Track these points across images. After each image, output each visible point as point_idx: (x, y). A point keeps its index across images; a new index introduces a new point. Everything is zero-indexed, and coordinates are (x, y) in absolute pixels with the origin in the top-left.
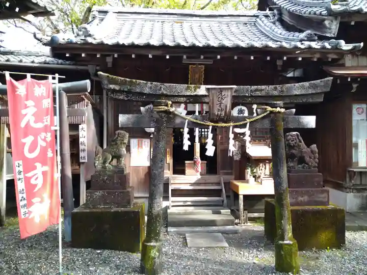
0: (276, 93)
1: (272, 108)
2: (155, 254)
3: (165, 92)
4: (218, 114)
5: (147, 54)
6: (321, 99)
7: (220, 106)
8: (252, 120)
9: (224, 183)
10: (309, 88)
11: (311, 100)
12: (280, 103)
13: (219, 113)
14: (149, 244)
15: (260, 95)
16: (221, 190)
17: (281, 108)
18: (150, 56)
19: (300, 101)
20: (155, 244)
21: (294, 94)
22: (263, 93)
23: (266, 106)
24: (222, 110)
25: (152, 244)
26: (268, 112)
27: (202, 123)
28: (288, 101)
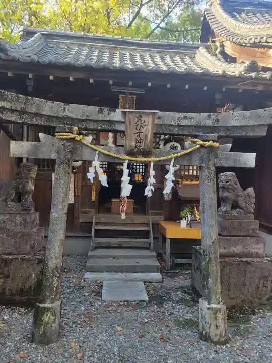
0: (209, 123)
1: (203, 141)
2: (49, 317)
3: (70, 115)
4: (136, 146)
5: (68, 76)
6: (263, 132)
7: (139, 136)
8: (177, 155)
9: (152, 224)
10: (250, 118)
11: (251, 134)
12: (214, 135)
13: (137, 144)
14: (41, 305)
15: (189, 124)
16: (149, 232)
17: (214, 141)
18: (71, 79)
19: (237, 134)
20: (50, 305)
21: (231, 125)
22: (193, 123)
23: (196, 138)
24: (141, 141)
25: (46, 305)
26: (198, 146)
27: (116, 156)
28: (222, 133)
